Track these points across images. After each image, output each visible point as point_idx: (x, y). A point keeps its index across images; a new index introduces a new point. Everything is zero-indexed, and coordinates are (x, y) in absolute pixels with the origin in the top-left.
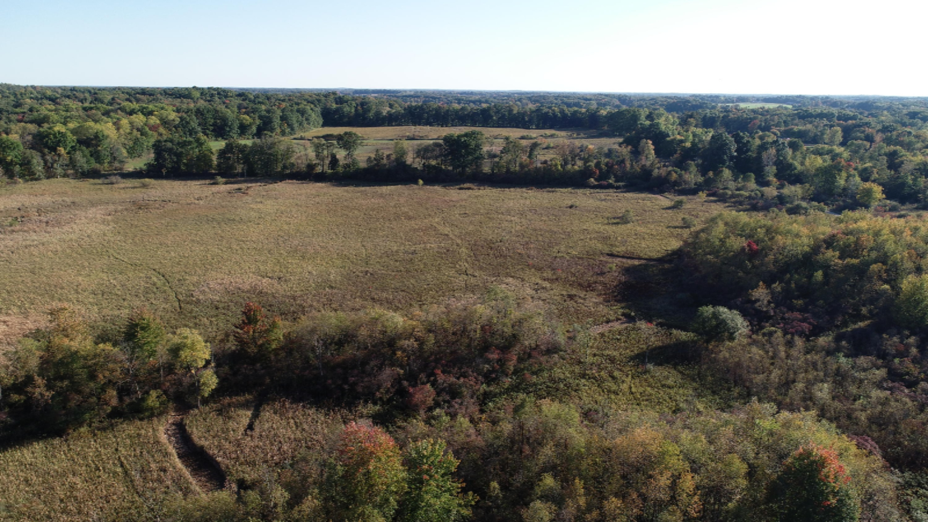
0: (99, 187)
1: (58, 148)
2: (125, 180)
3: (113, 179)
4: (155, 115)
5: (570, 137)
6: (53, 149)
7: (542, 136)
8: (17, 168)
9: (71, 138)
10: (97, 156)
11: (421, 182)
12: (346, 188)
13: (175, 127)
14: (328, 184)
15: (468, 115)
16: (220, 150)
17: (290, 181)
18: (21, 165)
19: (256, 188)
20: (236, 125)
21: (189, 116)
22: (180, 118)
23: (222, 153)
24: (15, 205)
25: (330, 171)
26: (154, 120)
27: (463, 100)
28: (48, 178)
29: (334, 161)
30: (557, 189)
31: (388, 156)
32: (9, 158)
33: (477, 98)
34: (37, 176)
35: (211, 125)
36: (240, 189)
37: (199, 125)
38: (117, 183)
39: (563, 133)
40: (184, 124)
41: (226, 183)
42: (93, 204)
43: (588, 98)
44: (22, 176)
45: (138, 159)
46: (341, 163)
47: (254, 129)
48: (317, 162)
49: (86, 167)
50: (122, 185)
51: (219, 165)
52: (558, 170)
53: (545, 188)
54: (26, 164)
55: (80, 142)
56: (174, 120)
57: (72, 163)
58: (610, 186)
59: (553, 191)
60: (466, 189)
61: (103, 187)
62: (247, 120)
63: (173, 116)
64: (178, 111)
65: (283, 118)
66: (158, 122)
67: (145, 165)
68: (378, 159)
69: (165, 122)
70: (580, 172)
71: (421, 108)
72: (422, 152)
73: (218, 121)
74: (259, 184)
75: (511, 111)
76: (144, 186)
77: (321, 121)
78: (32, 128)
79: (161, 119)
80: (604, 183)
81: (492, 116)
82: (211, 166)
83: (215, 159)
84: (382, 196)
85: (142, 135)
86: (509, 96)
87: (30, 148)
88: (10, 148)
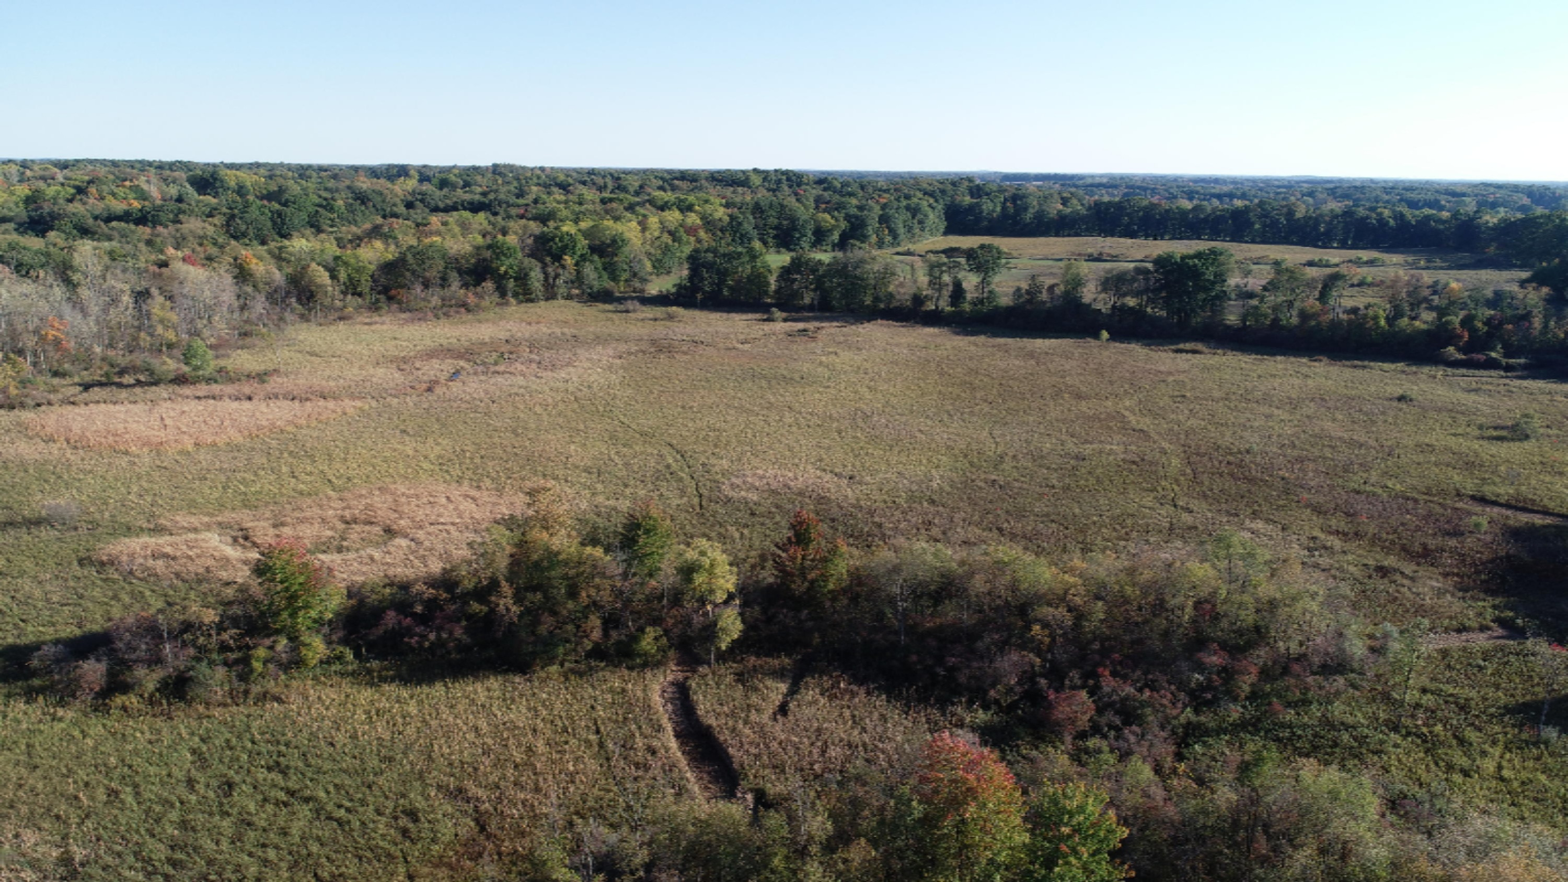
0: (610, 315)
1: (566, 257)
2: (644, 308)
3: (630, 305)
4: (696, 212)
5: (1412, 265)
6: (557, 258)
7: (1351, 261)
8: (511, 283)
9: (583, 243)
10: (611, 270)
11: (1105, 335)
12: (972, 338)
13: (721, 230)
14: (945, 330)
15: (1205, 220)
16: (783, 267)
17: (882, 322)
18: (516, 279)
19: (830, 330)
20: (810, 229)
21: (743, 214)
22: (730, 216)
23: (786, 273)
24: (503, 334)
25: (949, 309)
26: (693, 219)
27: (1198, 192)
28: (546, 299)
29: (958, 292)
30: (1372, 364)
31: (1051, 288)
32: (503, 269)
33: (1226, 189)
34: (533, 296)
35: (772, 229)
36: (805, 330)
37: (756, 227)
38: (634, 311)
39: (1396, 258)
40: (734, 227)
41: (786, 320)
42: (600, 341)
43: (1459, 190)
44: (516, 295)
45: (663, 277)
46: (969, 296)
47: (836, 237)
48: (930, 292)
49: (596, 285)
50: (641, 315)
51: (776, 292)
52: (1378, 327)
53: (1347, 359)
54: (522, 278)
55: (593, 249)
56: (721, 219)
57: (578, 279)
58: (1491, 365)
59: (1364, 366)
60: (1188, 352)
61: (614, 315)
62: (827, 222)
63: (721, 214)
64: (729, 205)
65: (884, 219)
66: (698, 221)
67: (674, 285)
68: (1033, 292)
69: (708, 222)
70: (1427, 333)
71: (1119, 207)
72: (1114, 283)
73: (785, 223)
74: (833, 324)
75: (1290, 213)
76: (670, 317)
77: (942, 226)
78: (535, 227)
79: (703, 218)
80: (1481, 357)
82: (766, 293)
83: (772, 280)
84: (1033, 354)
85: (674, 241)
86: (1289, 186)
87: (529, 256)
88: (505, 255)
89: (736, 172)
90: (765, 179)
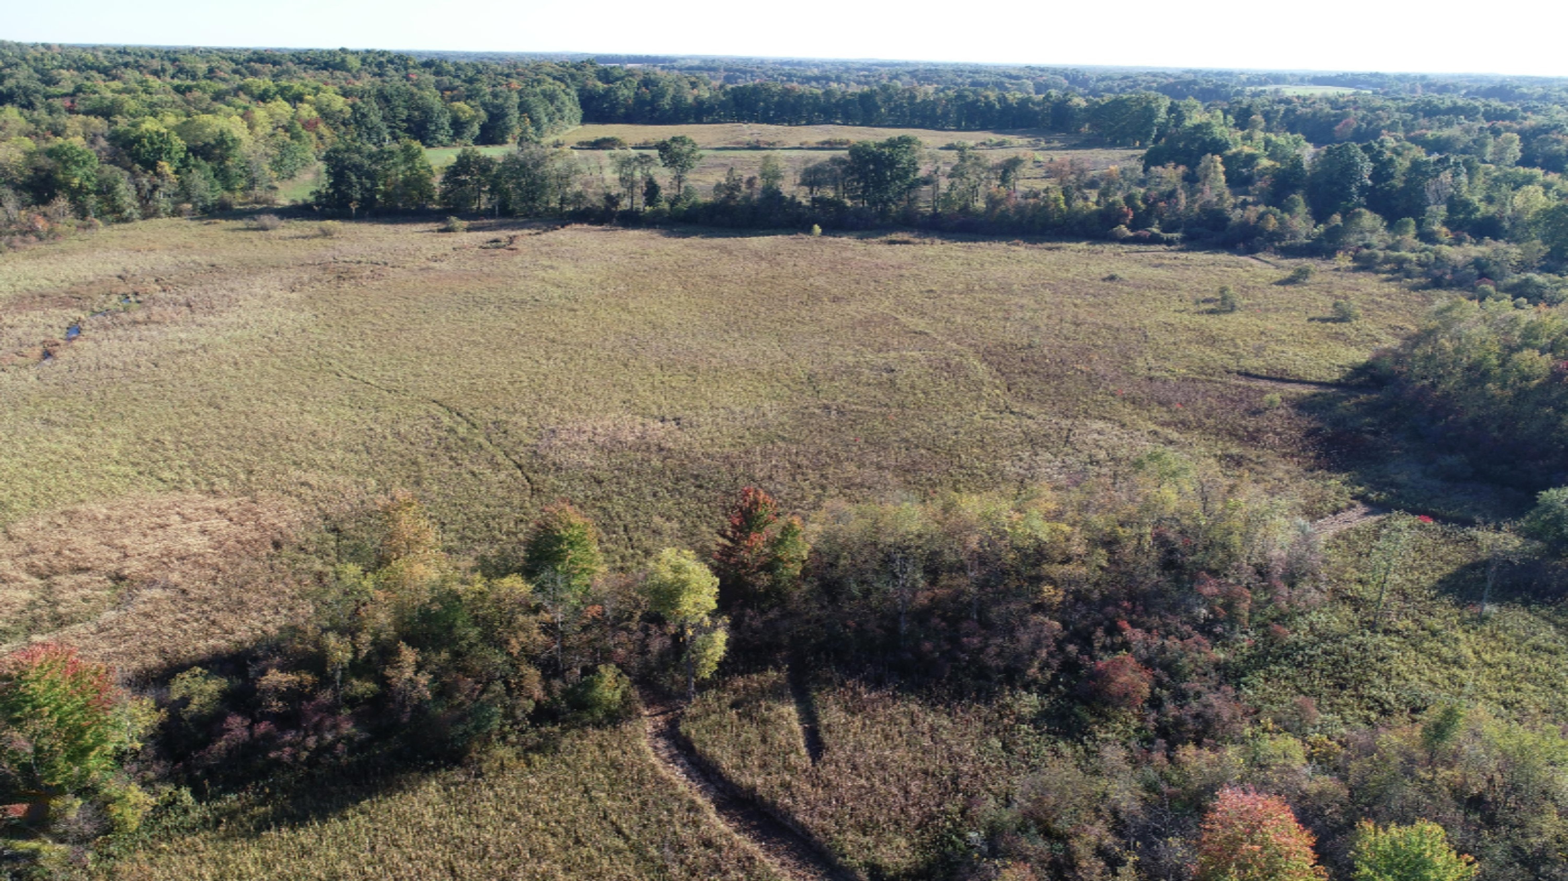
0: (243, 234)
1: (161, 163)
2: (283, 223)
3: (266, 220)
4: (308, 102)
5: (1036, 147)
6: (149, 165)
7: (984, 144)
8: (92, 201)
9: (179, 143)
10: (223, 176)
11: (817, 229)
12: (688, 240)
13: (344, 124)
14: (654, 234)
15: (837, 105)
16: (447, 167)
17: (578, 226)
18: (97, 193)
19: (526, 238)
20: (445, 121)
21: (367, 103)
22: (353, 106)
23: (451, 173)
24: (112, 269)
25: (648, 208)
26: (307, 111)
27: (795, 76)
28: (145, 217)
29: (652, 191)
30: (1064, 244)
31: (750, 181)
32: (76, 181)
33: (816, 72)
34: (127, 214)
35: (403, 121)
36: (496, 241)
37: (384, 118)
38: (274, 228)
39: (1023, 141)
40: (359, 119)
41: (469, 230)
42: (249, 269)
43: (1014, 73)
44: (101, 215)
45: (290, 182)
46: (663, 193)
47: (476, 129)
48: (622, 190)
49: (211, 198)
50: (286, 233)
51: (444, 196)
52: (1060, 209)
53: (1041, 241)
54: (106, 191)
55: (194, 150)
56: (341, 111)
57: (184, 192)
58: (1154, 240)
59: (1058, 248)
60: (901, 243)
61: (250, 234)
62: (464, 112)
63: (339, 103)
64: (346, 94)
65: (524, 108)
66: (315, 114)
67: (312, 193)
68: (734, 186)
69: (326, 114)
70: (1099, 213)
71: (755, 90)
72: (812, 175)
73: (416, 113)
74: (526, 231)
75: (913, 97)
76: (326, 234)
77: (580, 114)
78: (98, 123)
79: (320, 110)
80: (1142, 232)
81: (879, 108)
82: (431, 197)
83: (437, 181)
84: (758, 255)
85: (292, 138)
86: (896, 71)
87: (110, 162)
88: (76, 163)
89: (322, 52)
90: (364, 61)
